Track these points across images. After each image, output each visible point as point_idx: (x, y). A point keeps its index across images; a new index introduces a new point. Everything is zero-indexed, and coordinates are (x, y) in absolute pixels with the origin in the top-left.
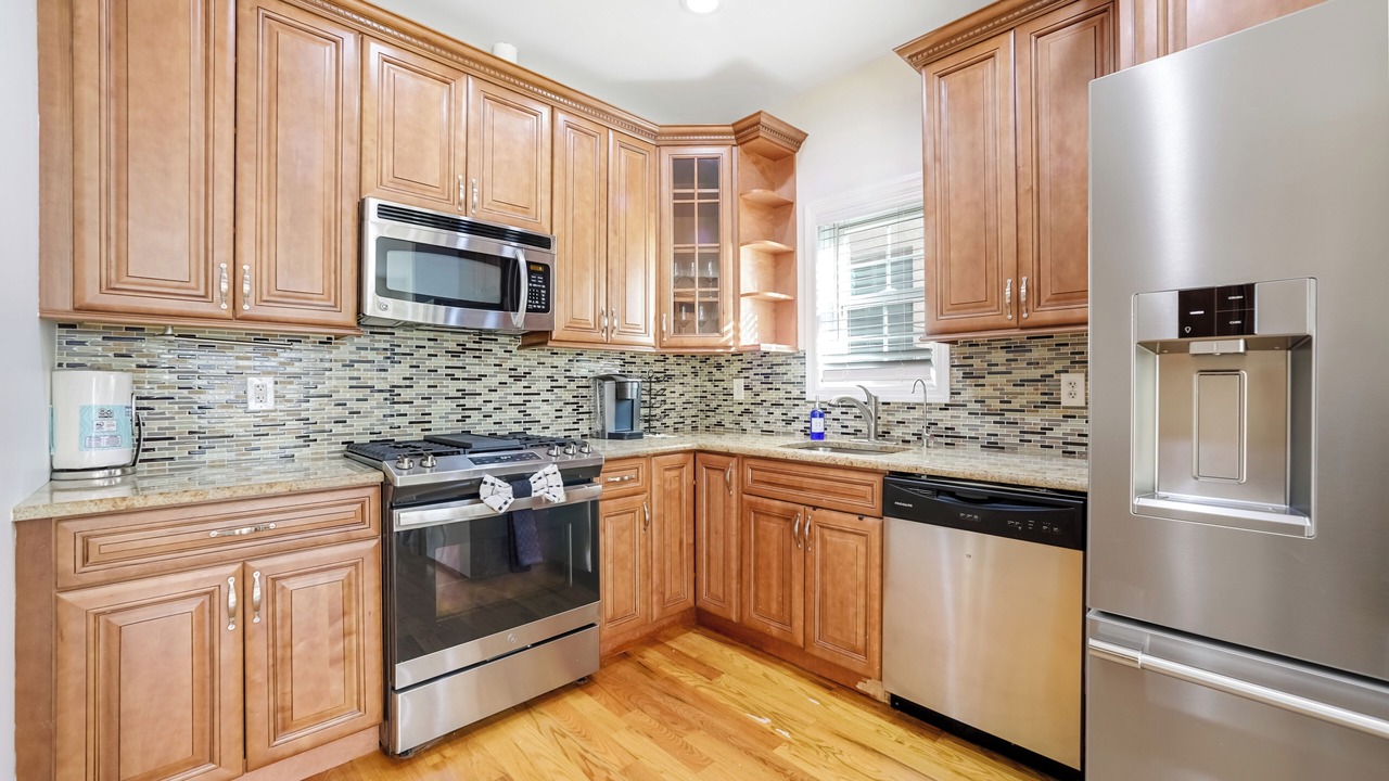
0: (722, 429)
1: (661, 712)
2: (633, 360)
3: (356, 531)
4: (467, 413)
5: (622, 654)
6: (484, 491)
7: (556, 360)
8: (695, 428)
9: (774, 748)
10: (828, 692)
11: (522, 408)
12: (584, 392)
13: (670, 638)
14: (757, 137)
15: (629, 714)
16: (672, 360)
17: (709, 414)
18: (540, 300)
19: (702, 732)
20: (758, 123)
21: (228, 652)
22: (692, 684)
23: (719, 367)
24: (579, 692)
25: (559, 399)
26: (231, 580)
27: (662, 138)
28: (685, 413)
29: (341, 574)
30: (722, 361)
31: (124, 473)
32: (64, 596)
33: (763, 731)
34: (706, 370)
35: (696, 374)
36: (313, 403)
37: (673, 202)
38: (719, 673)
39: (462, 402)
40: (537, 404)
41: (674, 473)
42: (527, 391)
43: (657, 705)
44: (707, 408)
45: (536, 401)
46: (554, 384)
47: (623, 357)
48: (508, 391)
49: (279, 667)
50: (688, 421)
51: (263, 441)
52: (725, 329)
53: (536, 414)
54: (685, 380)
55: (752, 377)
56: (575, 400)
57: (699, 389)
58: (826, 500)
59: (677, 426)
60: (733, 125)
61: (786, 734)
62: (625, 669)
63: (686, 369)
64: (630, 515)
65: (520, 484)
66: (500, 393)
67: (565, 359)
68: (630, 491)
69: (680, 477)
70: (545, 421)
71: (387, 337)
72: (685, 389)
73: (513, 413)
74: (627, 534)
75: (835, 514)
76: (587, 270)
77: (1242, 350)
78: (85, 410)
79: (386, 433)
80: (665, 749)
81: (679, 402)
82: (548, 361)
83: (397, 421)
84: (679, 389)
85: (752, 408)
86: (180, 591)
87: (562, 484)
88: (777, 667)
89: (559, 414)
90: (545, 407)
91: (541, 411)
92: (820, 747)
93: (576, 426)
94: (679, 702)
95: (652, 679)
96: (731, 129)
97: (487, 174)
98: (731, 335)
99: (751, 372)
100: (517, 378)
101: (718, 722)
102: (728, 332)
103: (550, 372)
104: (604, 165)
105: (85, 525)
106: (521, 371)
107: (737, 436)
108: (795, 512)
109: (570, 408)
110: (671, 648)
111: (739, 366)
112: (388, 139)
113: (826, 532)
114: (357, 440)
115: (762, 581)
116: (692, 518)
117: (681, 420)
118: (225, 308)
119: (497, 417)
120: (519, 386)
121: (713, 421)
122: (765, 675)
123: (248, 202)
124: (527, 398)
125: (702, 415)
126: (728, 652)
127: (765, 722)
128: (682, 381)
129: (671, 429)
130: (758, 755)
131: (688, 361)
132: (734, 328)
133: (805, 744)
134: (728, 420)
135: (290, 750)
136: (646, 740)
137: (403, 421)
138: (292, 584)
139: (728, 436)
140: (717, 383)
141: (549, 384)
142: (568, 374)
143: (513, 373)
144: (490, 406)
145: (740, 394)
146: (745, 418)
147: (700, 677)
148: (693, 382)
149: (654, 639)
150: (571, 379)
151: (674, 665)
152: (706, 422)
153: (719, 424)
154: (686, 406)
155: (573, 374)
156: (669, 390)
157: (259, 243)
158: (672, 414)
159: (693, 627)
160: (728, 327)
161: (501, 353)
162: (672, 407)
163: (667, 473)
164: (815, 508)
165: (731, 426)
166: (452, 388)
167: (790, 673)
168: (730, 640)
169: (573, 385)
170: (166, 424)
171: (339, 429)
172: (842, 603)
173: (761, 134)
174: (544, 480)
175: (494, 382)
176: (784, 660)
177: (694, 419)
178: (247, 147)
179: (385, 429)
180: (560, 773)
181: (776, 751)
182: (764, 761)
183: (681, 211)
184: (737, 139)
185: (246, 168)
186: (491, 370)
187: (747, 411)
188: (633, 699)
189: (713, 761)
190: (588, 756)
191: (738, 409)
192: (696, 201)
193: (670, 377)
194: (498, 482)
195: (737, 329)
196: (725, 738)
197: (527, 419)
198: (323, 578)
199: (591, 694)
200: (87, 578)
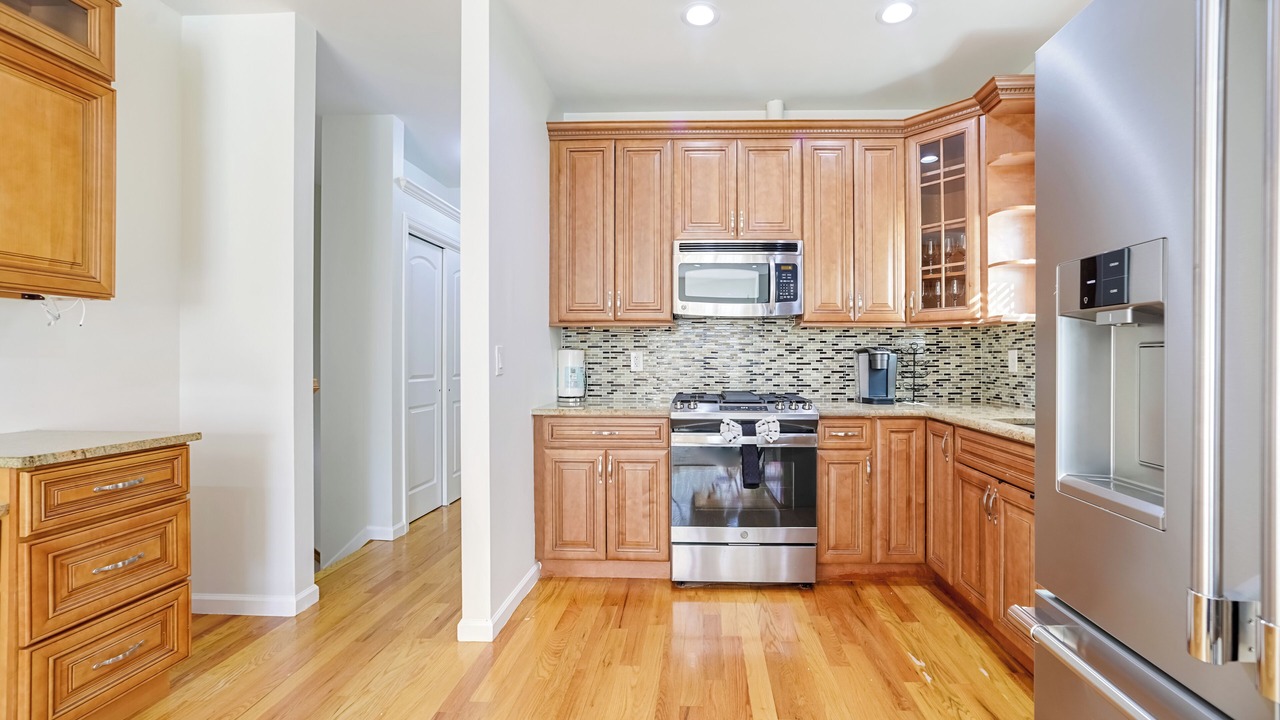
0: (999, 402)
1: (841, 625)
2: (901, 334)
3: (656, 443)
4: (754, 377)
5: (849, 581)
6: (723, 427)
7: (824, 337)
8: (976, 400)
9: (907, 681)
10: (1008, 671)
11: (796, 375)
12: (850, 362)
13: (897, 584)
14: (1000, 101)
15: (818, 617)
16: (946, 332)
17: (990, 386)
18: (789, 292)
19: (860, 648)
20: (996, 88)
21: (600, 494)
22: (883, 618)
23: (997, 337)
24: (797, 593)
25: (827, 368)
26: (601, 458)
27: (908, 129)
28: (963, 384)
29: (649, 467)
30: (999, 331)
31: (580, 401)
32: (547, 451)
33: (911, 668)
34: (988, 341)
35: (978, 346)
36: (663, 367)
37: (920, 186)
38: (913, 619)
39: (750, 369)
40: (808, 372)
41: (903, 436)
42: (800, 361)
43: (842, 619)
44: (988, 380)
45: (807, 370)
46: (823, 356)
47: (889, 331)
48: (785, 361)
49: (620, 509)
50: (968, 392)
51: (638, 389)
52: (971, 302)
53: (807, 380)
54: (963, 352)
55: (1024, 347)
56: (842, 369)
57: (981, 361)
58: (1009, 474)
59: (952, 396)
60: (975, 96)
61: (929, 679)
62: (843, 593)
63: (966, 341)
64: (853, 467)
65: (749, 427)
66: (779, 363)
67: (833, 335)
68: (853, 446)
69: (909, 441)
70: (815, 385)
71: (702, 325)
72: (962, 361)
73: (789, 378)
74: (849, 481)
75: (1014, 489)
76: (835, 262)
77: (1129, 320)
78: (567, 368)
79: (702, 389)
80: (823, 645)
81: (955, 374)
82: (818, 337)
83: (707, 381)
84: (955, 360)
85: (1024, 380)
86: (581, 458)
87: (779, 429)
88: (976, 636)
89: (827, 380)
90: (815, 373)
91: (810, 376)
92: (950, 699)
93: (842, 391)
94: (860, 624)
95: (855, 603)
96: (974, 101)
97: (751, 205)
98: (978, 306)
99: (1024, 343)
100: (792, 352)
101: (879, 647)
102: (974, 304)
103: (820, 346)
104: (849, 172)
105: (552, 420)
106: (795, 346)
107: (1012, 410)
108: (986, 484)
109: (837, 376)
110: (892, 591)
111: (1013, 336)
112: (688, 200)
113: (1008, 506)
114: (685, 391)
115: (966, 548)
116: (922, 480)
117: (958, 391)
118: (611, 315)
119: (776, 380)
120: (793, 358)
121: (993, 393)
122: (957, 638)
123: (620, 256)
124: (800, 367)
125: (983, 386)
126: (940, 609)
127: (919, 664)
128: (959, 353)
129: (945, 399)
130: (889, 678)
131: (966, 332)
132: (982, 300)
133: (941, 694)
134: (1005, 392)
135: (624, 557)
136: (815, 635)
137: (711, 381)
138: (627, 467)
139: (1005, 409)
140: (996, 355)
141: (819, 356)
142: (836, 347)
143: (788, 347)
144: (771, 373)
145: (1014, 367)
146: (1018, 391)
147: (896, 616)
148: (974, 354)
149: (882, 580)
150: (838, 352)
151: (882, 602)
152: (987, 395)
153: (997, 397)
154: (963, 377)
155: (840, 347)
156: (941, 362)
157: (624, 278)
158: (946, 384)
159: (929, 585)
160: (975, 299)
161: (779, 333)
162: (947, 378)
163: (893, 436)
164: (1001, 481)
165: (1007, 399)
166: (743, 358)
167: (983, 644)
168: (952, 603)
169: (840, 357)
170: (598, 377)
171: (675, 384)
172: (1018, 582)
173: (1001, 97)
174: (766, 426)
175: (773, 355)
176: (990, 635)
177: (974, 391)
178: (619, 226)
179: (701, 386)
180: (748, 627)
181: (907, 684)
182: (889, 684)
183: (929, 193)
184: (982, 108)
185: (619, 237)
186: (772, 345)
187: (1020, 385)
188: (829, 610)
189: (850, 665)
190: (771, 627)
191: (1013, 382)
192: (942, 181)
193: (944, 349)
194: (733, 423)
195: (984, 300)
196: (872, 656)
197: (800, 383)
198: (640, 467)
199: (803, 597)
200: (553, 444)
